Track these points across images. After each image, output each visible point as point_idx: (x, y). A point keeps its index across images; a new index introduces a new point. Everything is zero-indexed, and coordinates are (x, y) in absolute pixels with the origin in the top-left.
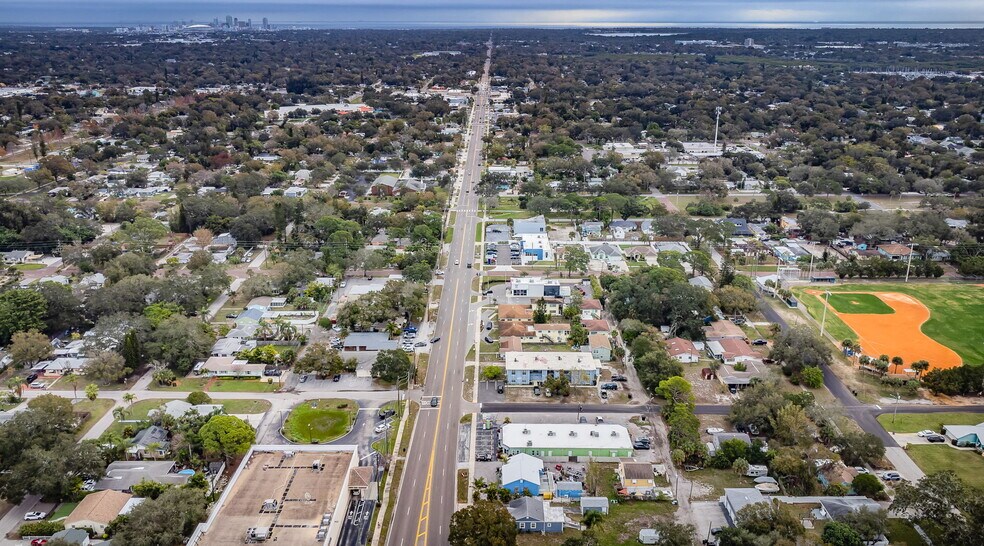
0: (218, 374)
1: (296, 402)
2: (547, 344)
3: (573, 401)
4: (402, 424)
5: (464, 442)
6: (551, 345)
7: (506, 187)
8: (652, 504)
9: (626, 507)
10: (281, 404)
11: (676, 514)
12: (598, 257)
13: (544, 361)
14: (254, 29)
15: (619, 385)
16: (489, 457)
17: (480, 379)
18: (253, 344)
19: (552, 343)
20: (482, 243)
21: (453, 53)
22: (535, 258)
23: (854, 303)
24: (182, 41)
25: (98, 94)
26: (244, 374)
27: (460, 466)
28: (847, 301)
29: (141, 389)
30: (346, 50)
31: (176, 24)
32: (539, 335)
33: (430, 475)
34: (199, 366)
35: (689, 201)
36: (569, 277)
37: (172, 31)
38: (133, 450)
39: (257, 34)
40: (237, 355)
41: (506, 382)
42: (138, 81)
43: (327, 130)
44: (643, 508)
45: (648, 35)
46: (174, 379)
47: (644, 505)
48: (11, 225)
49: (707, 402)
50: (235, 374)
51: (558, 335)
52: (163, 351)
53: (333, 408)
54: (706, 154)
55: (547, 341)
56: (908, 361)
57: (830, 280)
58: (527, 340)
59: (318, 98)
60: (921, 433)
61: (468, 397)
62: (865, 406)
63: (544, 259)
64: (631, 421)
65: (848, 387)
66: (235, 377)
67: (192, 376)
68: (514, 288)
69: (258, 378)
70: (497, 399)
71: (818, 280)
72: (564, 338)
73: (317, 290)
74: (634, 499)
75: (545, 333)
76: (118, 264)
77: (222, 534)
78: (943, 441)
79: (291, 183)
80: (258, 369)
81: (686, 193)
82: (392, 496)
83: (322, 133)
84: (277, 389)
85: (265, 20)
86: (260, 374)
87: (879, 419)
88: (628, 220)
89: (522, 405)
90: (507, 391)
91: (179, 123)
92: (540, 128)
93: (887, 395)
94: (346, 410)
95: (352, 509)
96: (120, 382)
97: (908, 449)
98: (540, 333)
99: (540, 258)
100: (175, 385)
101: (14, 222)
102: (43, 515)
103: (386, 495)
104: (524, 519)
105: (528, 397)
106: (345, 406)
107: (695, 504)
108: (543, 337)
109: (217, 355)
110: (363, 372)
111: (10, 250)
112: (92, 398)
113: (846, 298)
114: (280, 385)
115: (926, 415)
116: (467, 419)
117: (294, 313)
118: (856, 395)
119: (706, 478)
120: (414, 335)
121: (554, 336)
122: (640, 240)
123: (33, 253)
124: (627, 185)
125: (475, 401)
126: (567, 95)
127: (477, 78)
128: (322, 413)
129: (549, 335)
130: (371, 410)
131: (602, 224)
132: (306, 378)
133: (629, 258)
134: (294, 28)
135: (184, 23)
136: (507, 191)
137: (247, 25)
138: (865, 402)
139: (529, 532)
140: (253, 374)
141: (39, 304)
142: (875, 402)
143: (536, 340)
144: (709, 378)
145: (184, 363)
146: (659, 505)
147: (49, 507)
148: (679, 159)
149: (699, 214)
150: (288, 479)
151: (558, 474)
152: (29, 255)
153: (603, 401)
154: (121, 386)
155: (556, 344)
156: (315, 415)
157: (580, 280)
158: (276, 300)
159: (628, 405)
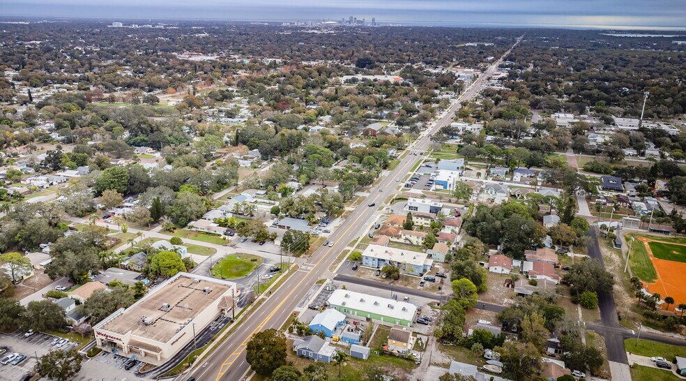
0: (199, 230)
1: (231, 253)
2: (407, 244)
3: (399, 284)
4: (281, 277)
5: (309, 296)
6: (410, 246)
7: (457, 137)
8: (402, 360)
9: (383, 358)
10: (222, 252)
11: (413, 370)
12: (489, 192)
13: (391, 254)
14: (365, 25)
15: (438, 279)
16: (317, 307)
17: (348, 259)
18: (229, 216)
19: (412, 244)
20: (412, 174)
21: (486, 45)
22: (442, 187)
23: (675, 252)
24: (316, 31)
25: (247, 61)
26: (213, 232)
27: (297, 309)
28: (669, 250)
29: (155, 232)
30: (413, 40)
31: (319, 21)
32: (403, 237)
33: (275, 311)
34: (192, 223)
35: (589, 161)
36: (456, 203)
37: (314, 25)
38: (125, 263)
39: (364, 29)
40: (215, 221)
41: (361, 264)
42: (274, 55)
43: (363, 91)
44: (393, 361)
45: (653, 36)
46: (174, 229)
47: (397, 359)
48: (144, 132)
49: (495, 302)
50: (207, 231)
51: (417, 240)
52: (172, 212)
53: (248, 260)
54: (631, 128)
55: (409, 242)
56: (677, 303)
57: (667, 233)
58: (395, 240)
59: (373, 71)
60: (654, 358)
61: (331, 269)
62: (623, 329)
63: (448, 188)
64: (429, 304)
65: (618, 313)
66: (207, 233)
67: (186, 229)
68: (409, 205)
69: (219, 235)
70: (349, 273)
71: (654, 231)
72: (421, 242)
73: (286, 189)
74: (391, 354)
75: (408, 236)
76: (181, 159)
77: (131, 317)
78: (670, 368)
79: (318, 123)
80: (222, 230)
81: (594, 154)
82: (245, 318)
83: (359, 93)
84: (225, 243)
85: (373, 20)
86: (222, 234)
87: (626, 341)
88: (531, 169)
89: (363, 280)
90: (359, 270)
91: (279, 82)
92: (510, 98)
93: (648, 324)
94: (255, 262)
95: (216, 321)
96: (147, 226)
97: (634, 368)
98: (405, 236)
99: (445, 187)
100: (173, 232)
101: (146, 130)
102: (64, 288)
103: (241, 317)
104: (305, 349)
105: (371, 276)
106: (256, 260)
107: (432, 368)
108: (406, 239)
109: (205, 219)
110: (278, 242)
111: (140, 146)
112: (125, 231)
113: (670, 248)
114: (228, 241)
115: (671, 346)
116: (321, 282)
117: (265, 201)
118: (620, 319)
119: (454, 352)
120: (325, 225)
121: (414, 240)
122: (531, 184)
123: (152, 149)
124: (542, 144)
125: (335, 272)
126: (550, 77)
127: (492, 62)
128: (241, 262)
129: (411, 238)
130: (269, 266)
131: (508, 170)
132: (245, 240)
133: (511, 196)
134: (391, 25)
135: (324, 21)
136: (457, 140)
137: (362, 22)
138: (624, 326)
139: (308, 358)
140: (217, 233)
141: (124, 176)
142: (632, 327)
143: (402, 240)
144: (508, 286)
145: (183, 220)
146: (406, 362)
147: (71, 284)
148: (605, 130)
149: (592, 171)
150: (187, 294)
151: (353, 327)
152: (149, 150)
153: (419, 287)
154: (146, 228)
155: (414, 246)
156: (237, 263)
157: (463, 206)
158: (259, 192)
159: (435, 294)
